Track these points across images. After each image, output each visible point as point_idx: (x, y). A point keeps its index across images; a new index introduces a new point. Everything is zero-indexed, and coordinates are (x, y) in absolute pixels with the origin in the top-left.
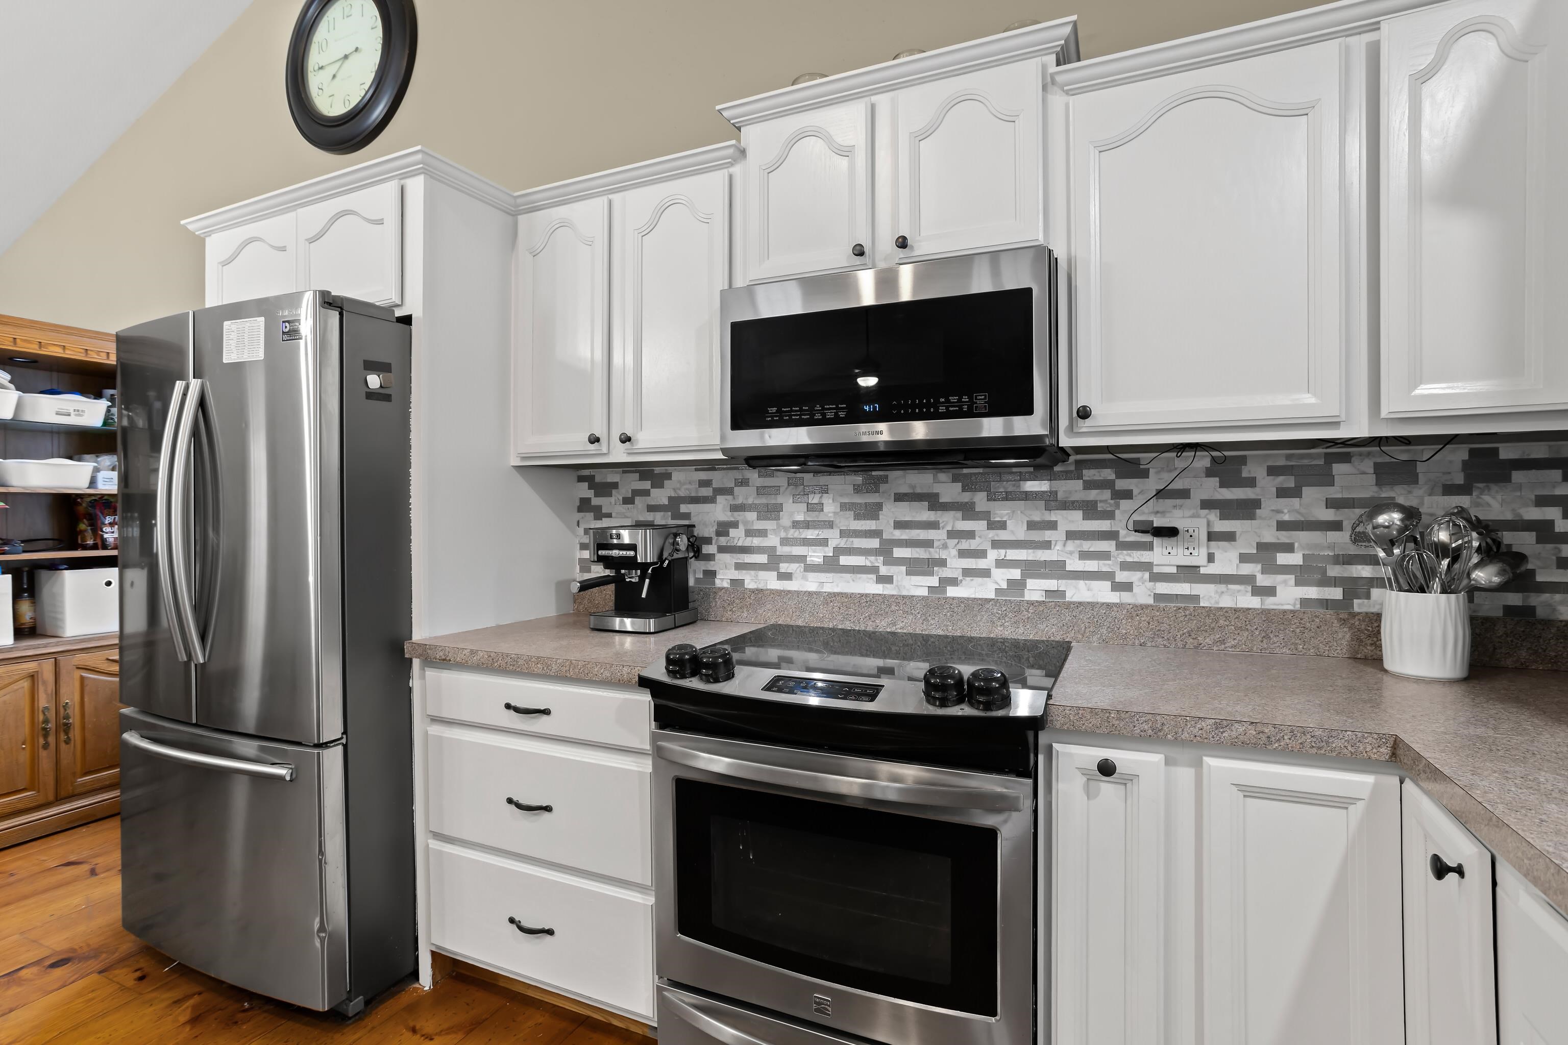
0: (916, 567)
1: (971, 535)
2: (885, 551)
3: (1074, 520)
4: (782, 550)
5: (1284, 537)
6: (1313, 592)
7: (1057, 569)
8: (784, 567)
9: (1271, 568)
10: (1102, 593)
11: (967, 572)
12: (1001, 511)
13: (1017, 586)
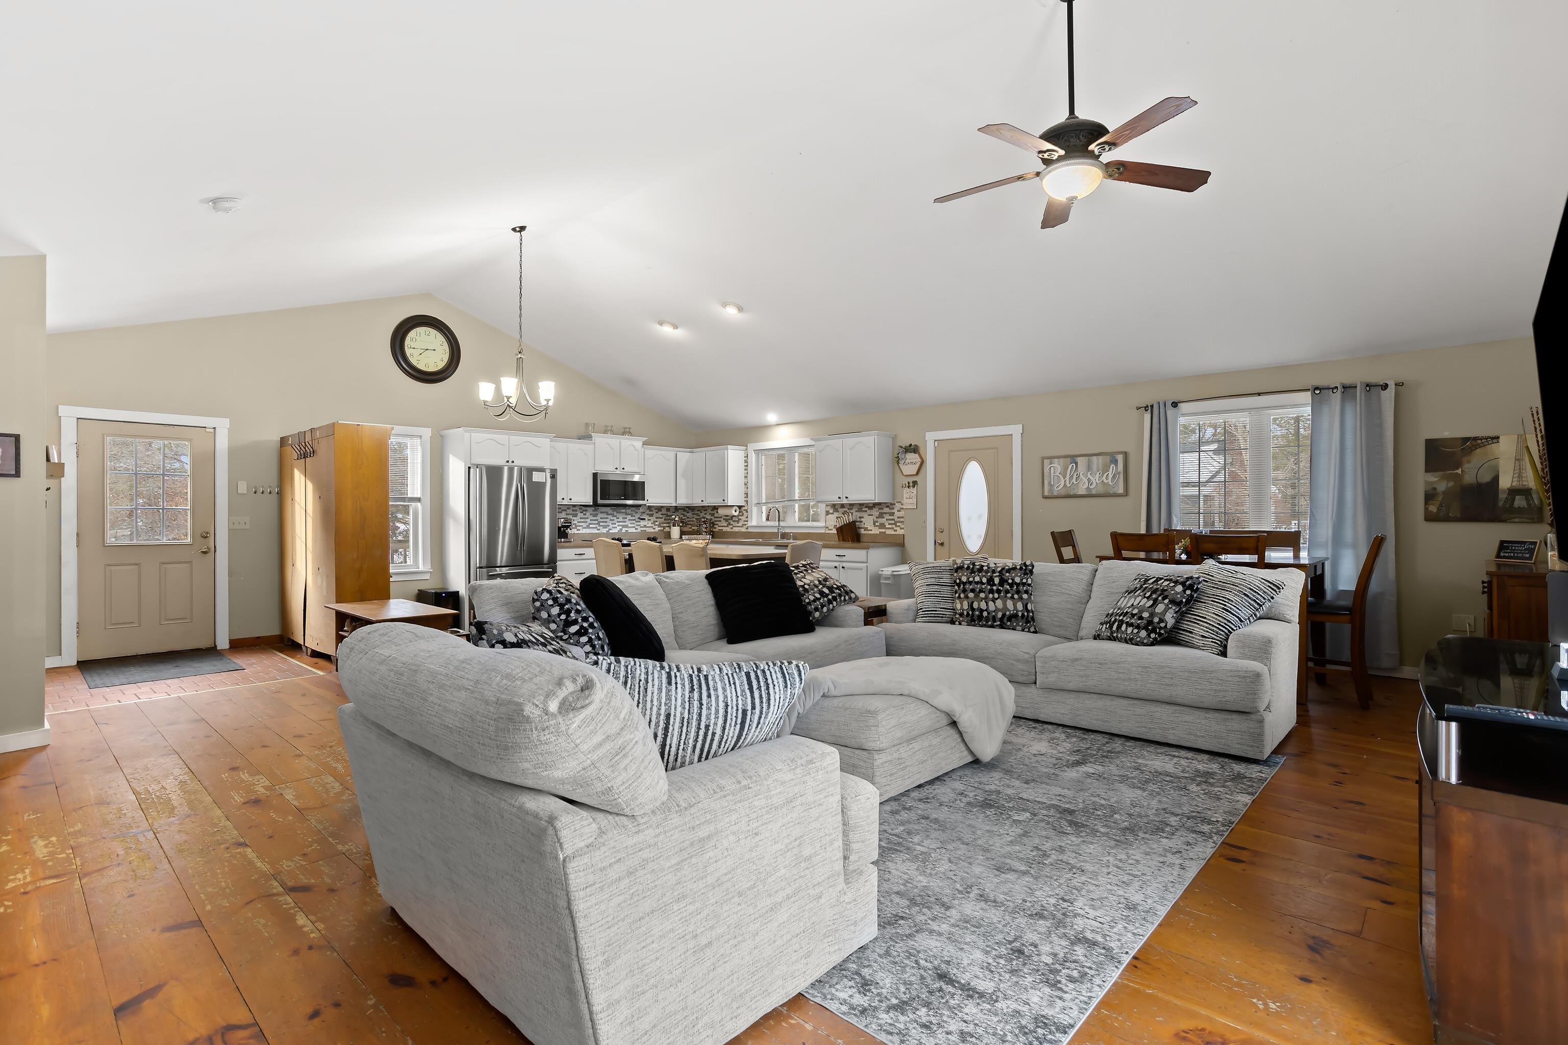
0: (605, 527)
1: (614, 520)
2: (598, 524)
3: (629, 517)
4: (578, 524)
5: (657, 520)
6: (659, 529)
7: (627, 526)
8: (578, 528)
9: (655, 525)
10: (633, 530)
11: (613, 527)
12: (618, 515)
13: (621, 529)
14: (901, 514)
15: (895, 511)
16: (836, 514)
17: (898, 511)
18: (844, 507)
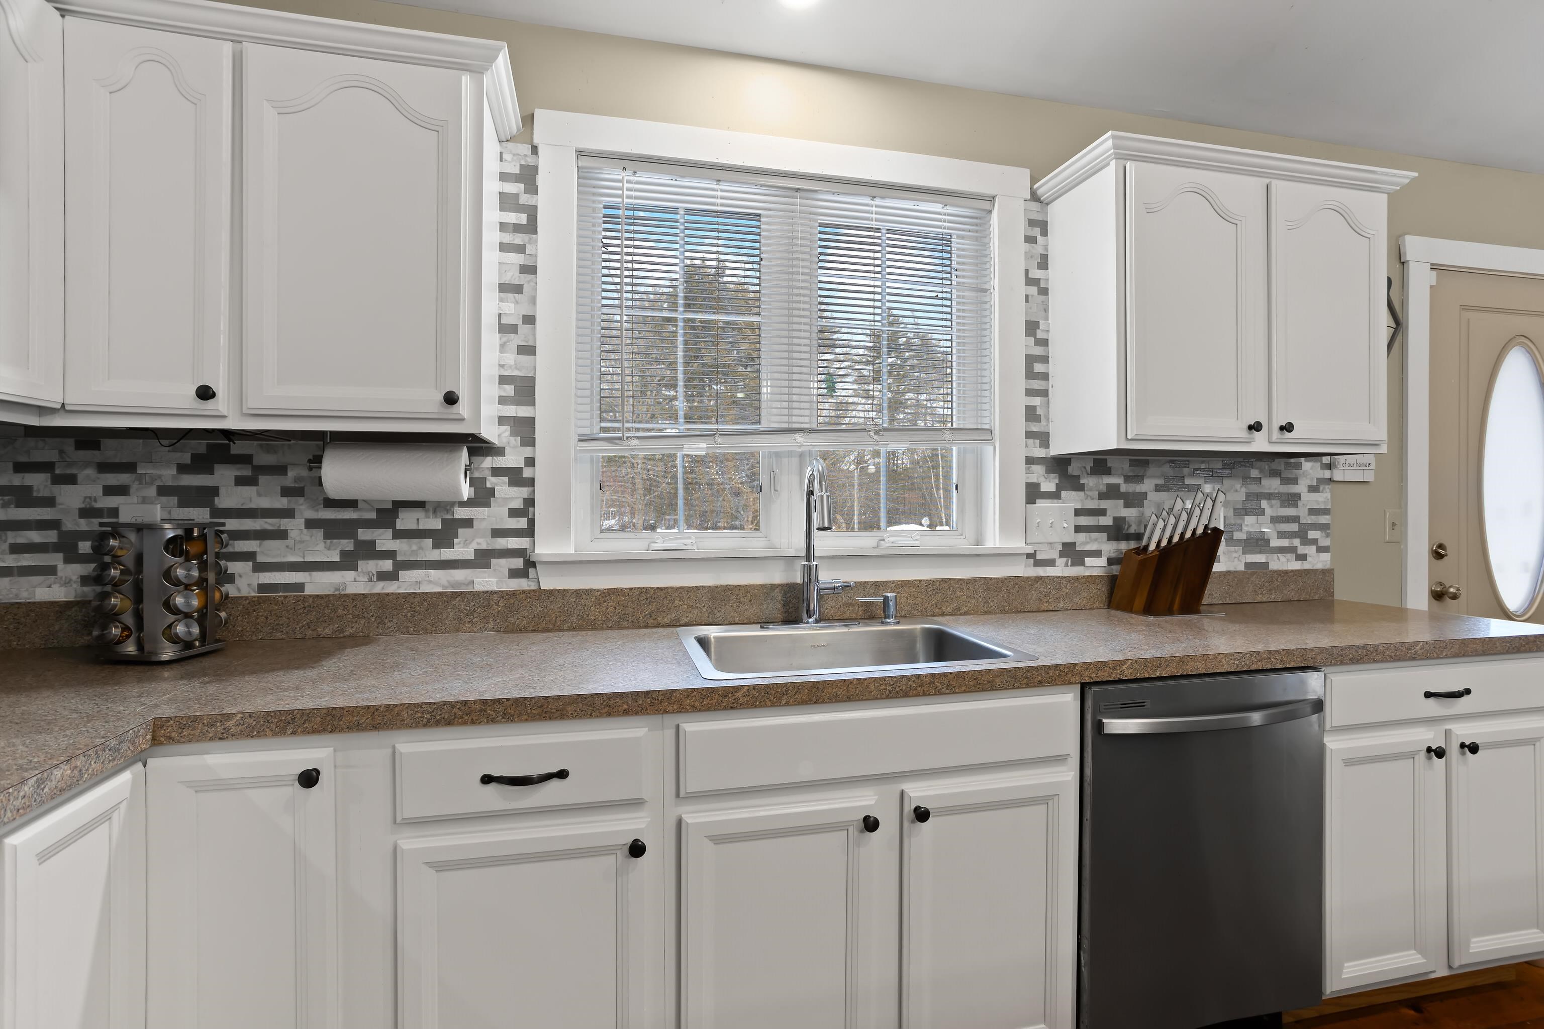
14: (1321, 499)
15: (1301, 488)
16: (1072, 500)
17: (1313, 489)
18: (1108, 472)
